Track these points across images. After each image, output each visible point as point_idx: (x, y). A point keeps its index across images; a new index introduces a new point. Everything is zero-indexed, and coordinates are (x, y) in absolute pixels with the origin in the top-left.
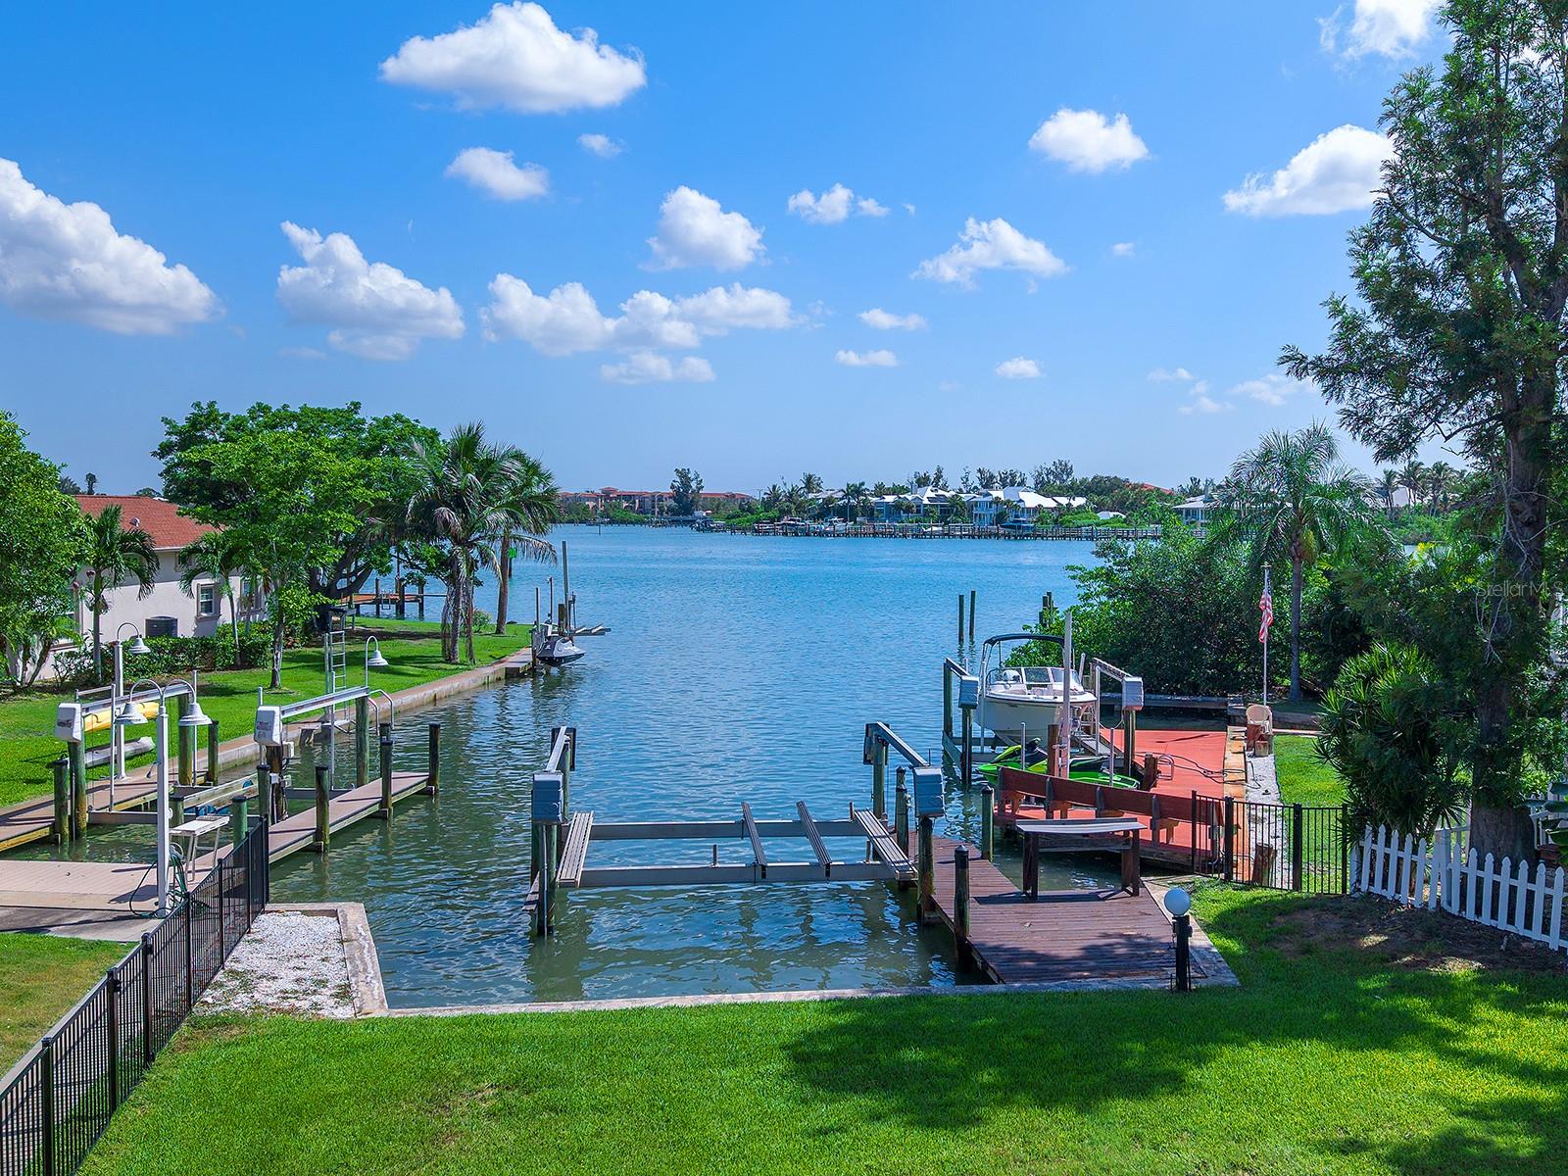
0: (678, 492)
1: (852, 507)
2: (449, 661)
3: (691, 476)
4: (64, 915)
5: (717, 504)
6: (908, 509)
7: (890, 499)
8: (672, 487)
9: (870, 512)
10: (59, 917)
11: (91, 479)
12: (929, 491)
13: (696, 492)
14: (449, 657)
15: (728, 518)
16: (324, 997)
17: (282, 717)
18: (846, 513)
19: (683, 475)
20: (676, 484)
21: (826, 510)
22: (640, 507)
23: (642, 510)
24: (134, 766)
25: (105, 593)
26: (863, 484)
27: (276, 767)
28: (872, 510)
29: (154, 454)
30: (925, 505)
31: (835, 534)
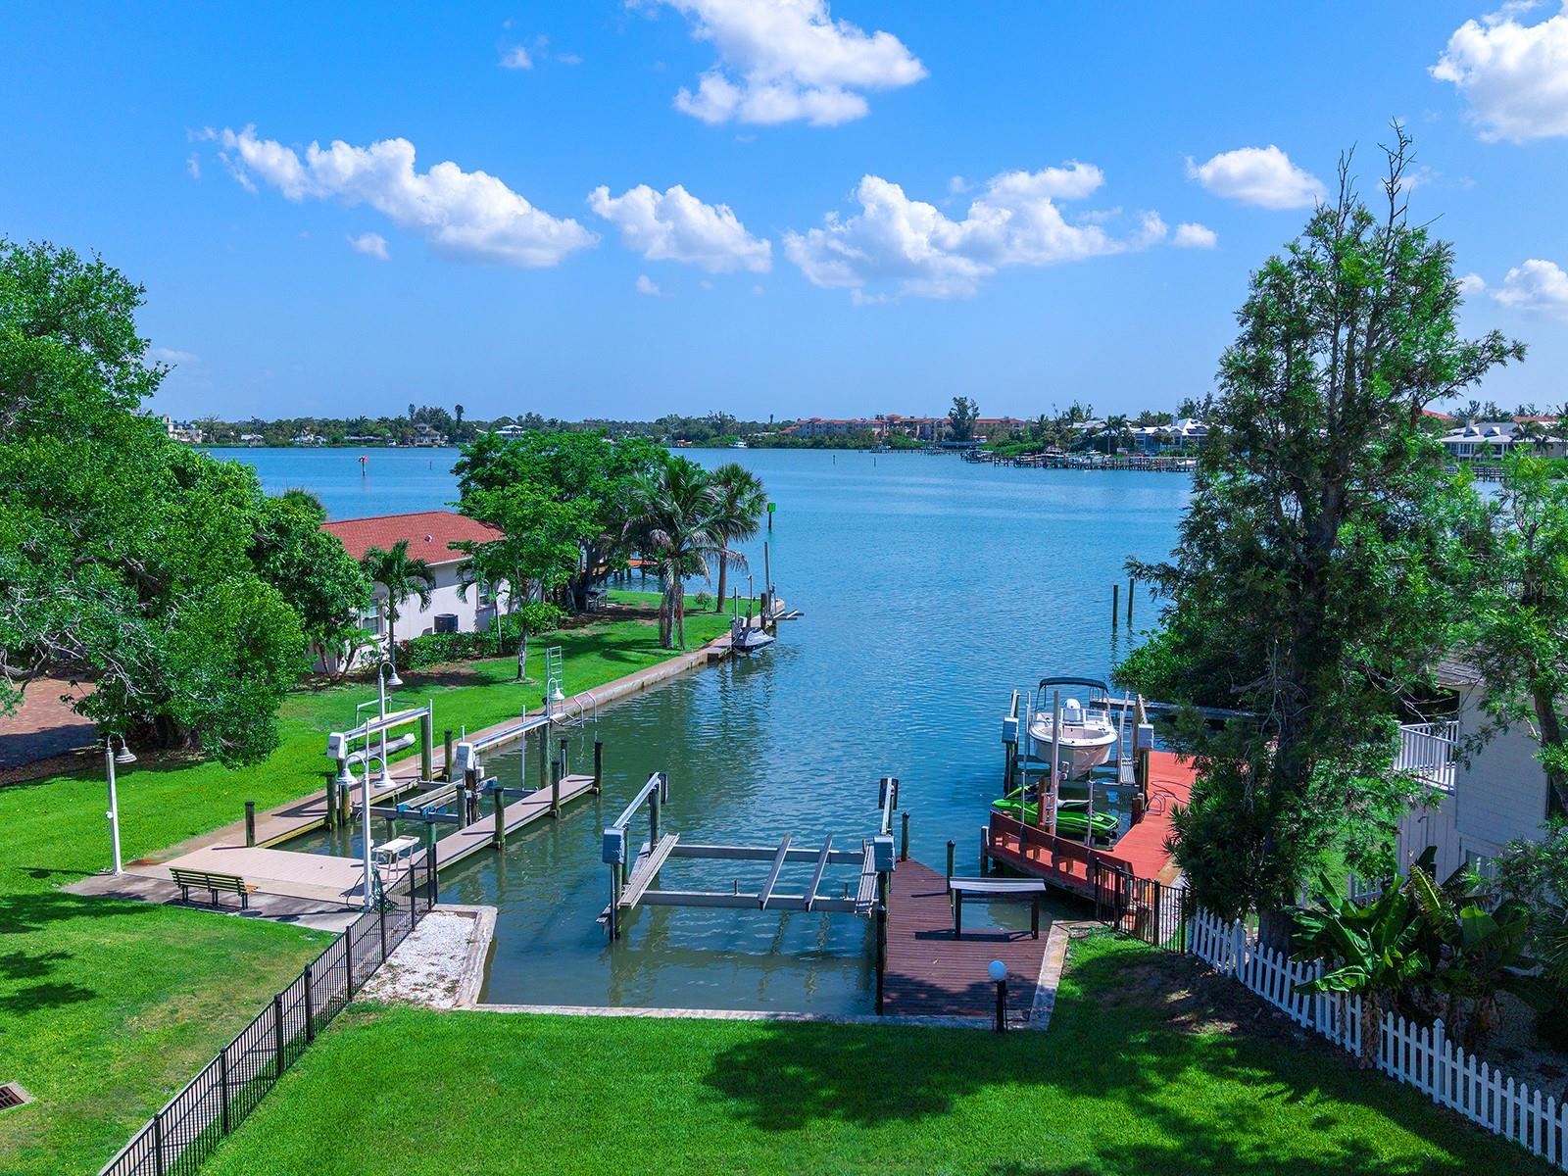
0: (955, 419)
1: (1113, 438)
2: (664, 647)
3: (968, 404)
4: (309, 905)
5: (991, 428)
6: (1167, 441)
7: (1150, 430)
8: (951, 414)
9: (1130, 443)
10: (304, 907)
11: (459, 409)
12: (1189, 423)
13: (972, 419)
14: (665, 643)
15: (998, 446)
16: (438, 992)
17: (476, 749)
18: (1105, 445)
19: (961, 403)
20: (953, 412)
21: (1090, 441)
22: (921, 433)
23: (923, 435)
24: (396, 760)
25: (397, 606)
26: (1125, 416)
27: (471, 785)
28: (1133, 441)
29: (452, 471)
30: (1185, 437)
31: (1092, 467)
